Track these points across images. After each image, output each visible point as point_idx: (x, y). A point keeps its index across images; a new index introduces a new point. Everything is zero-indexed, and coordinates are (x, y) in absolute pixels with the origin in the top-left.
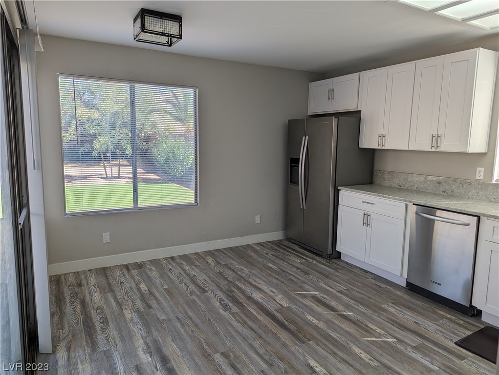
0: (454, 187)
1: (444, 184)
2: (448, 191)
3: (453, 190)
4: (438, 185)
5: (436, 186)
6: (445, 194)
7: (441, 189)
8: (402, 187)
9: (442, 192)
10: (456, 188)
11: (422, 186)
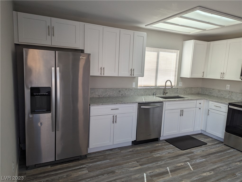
1: (122, 91)
2: (123, 95)
8: (100, 96)
10: (126, 93)
11: (111, 94)
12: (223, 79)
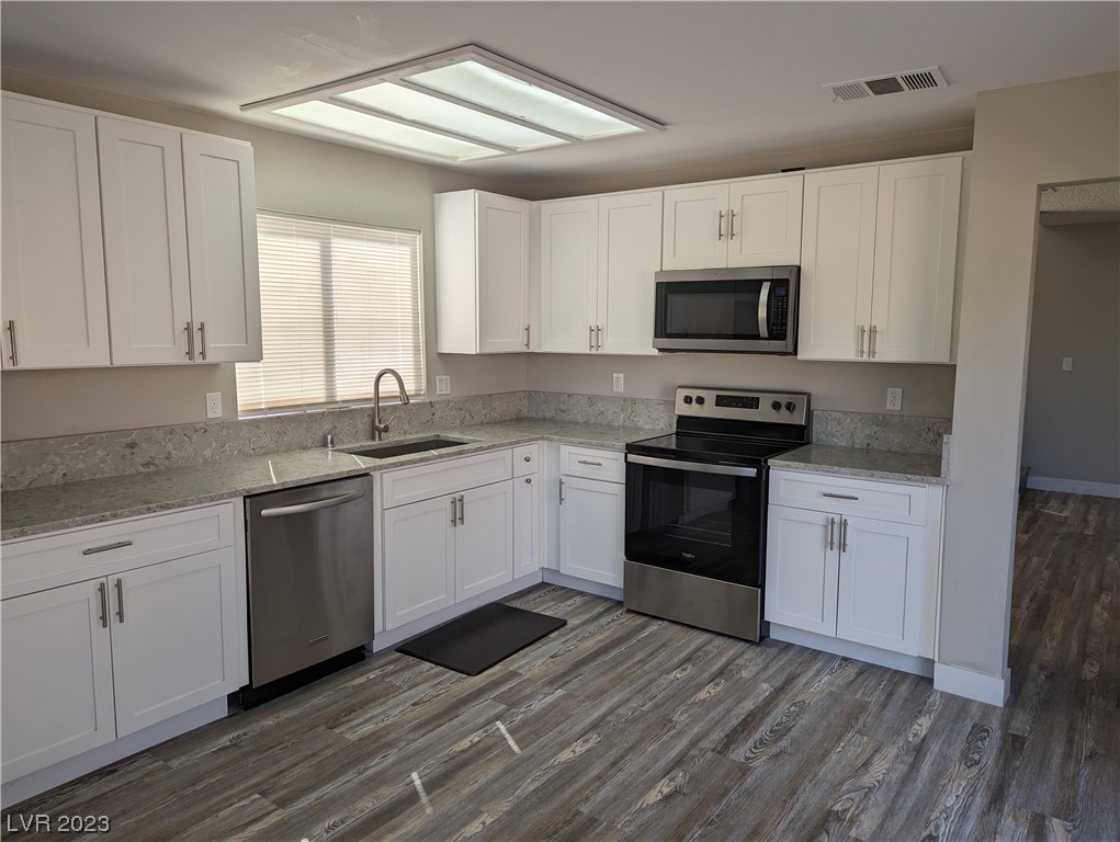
0: (170, 447)
1: (144, 446)
2: (156, 461)
3: (169, 453)
4: (128, 452)
5: (124, 457)
6: (152, 469)
7: (140, 460)
9: (143, 465)
10: (175, 449)
11: (81, 466)
12: (600, 352)
